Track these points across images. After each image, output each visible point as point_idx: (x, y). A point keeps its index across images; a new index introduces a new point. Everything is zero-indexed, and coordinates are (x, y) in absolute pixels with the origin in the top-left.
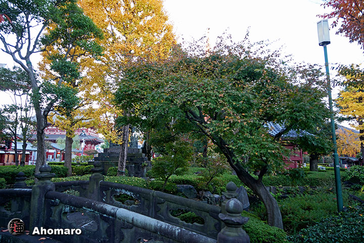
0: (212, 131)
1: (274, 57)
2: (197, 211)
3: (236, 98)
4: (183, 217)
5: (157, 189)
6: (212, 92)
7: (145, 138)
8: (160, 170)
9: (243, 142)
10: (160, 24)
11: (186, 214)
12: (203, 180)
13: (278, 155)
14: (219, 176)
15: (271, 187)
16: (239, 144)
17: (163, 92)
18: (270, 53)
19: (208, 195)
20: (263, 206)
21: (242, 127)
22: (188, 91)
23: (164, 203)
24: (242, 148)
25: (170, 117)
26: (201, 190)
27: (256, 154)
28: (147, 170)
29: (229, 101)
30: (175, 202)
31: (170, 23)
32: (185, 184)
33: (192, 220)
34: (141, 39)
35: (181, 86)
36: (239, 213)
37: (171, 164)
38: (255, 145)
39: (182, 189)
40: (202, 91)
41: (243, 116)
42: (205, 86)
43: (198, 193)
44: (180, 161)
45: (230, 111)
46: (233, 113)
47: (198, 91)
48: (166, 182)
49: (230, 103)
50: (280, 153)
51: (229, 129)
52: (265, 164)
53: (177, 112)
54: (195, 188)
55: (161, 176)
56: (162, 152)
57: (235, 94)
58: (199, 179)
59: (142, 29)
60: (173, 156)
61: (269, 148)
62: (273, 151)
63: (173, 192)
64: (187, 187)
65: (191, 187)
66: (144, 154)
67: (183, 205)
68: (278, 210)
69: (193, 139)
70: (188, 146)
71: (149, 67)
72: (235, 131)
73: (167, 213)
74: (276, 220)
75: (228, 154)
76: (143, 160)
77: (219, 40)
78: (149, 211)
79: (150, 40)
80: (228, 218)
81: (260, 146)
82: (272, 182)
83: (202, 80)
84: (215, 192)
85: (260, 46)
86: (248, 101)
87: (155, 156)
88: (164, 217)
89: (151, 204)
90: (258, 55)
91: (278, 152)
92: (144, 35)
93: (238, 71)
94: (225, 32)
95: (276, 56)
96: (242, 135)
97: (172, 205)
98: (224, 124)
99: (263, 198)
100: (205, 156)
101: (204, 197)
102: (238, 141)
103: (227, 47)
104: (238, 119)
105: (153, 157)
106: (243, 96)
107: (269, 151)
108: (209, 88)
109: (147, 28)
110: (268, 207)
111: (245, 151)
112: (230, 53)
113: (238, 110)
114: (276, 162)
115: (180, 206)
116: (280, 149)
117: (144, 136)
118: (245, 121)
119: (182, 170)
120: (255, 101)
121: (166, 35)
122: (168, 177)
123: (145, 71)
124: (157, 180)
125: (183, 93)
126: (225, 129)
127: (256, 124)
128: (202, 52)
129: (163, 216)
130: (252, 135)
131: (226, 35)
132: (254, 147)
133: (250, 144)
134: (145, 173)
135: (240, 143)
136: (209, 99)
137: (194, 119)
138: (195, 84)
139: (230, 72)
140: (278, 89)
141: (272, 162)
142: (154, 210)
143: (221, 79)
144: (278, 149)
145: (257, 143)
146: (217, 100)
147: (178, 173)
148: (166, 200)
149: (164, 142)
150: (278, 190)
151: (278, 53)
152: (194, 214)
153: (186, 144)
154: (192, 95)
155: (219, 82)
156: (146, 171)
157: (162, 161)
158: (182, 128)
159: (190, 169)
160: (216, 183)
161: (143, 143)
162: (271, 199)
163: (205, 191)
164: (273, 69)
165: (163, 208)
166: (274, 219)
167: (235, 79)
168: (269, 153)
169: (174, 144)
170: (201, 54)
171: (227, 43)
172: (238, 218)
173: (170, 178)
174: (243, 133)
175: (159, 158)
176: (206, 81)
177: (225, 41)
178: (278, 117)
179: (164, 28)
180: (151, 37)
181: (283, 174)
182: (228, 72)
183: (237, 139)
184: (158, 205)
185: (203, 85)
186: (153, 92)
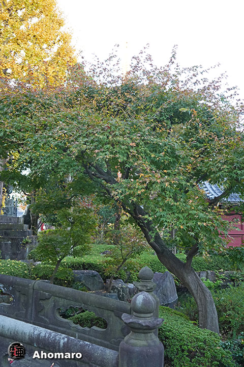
0: (121, 194)
1: (211, 91)
2: (97, 309)
3: (155, 148)
4: (78, 318)
5: (44, 277)
6: (121, 139)
7: (29, 201)
8: (50, 249)
9: (163, 210)
10: (52, 31)
11: (82, 314)
12: (113, 264)
13: (212, 228)
14: (135, 258)
15: (209, 271)
16: (158, 214)
17: (51, 137)
18: (207, 84)
19: (119, 284)
20: (193, 300)
21: (163, 190)
22: (87, 136)
23: (49, 299)
24: (162, 219)
25: (61, 173)
26: (108, 277)
27: (182, 227)
28: (31, 249)
29: (145, 152)
30: (66, 296)
31: (67, 31)
32: (87, 269)
33: (91, 322)
34: (23, 53)
35: (78, 129)
36: (150, 313)
37: (66, 241)
38: (180, 215)
39: (81, 277)
40: (108, 137)
41: (165, 173)
42: (112, 129)
43: (105, 282)
44: (78, 236)
45: (147, 166)
46: (151, 170)
47: (101, 137)
48: (57, 266)
49: (147, 155)
50: (214, 227)
51: (145, 192)
52: (195, 242)
53: (71, 166)
54: (101, 275)
55: (50, 258)
56: (53, 222)
57: (155, 142)
58: (106, 262)
59: (24, 37)
60: (69, 228)
61: (199, 219)
62: (205, 224)
63: (69, 281)
64: (89, 273)
65: (96, 273)
66: (26, 226)
67: (76, 301)
68: (213, 305)
69: (98, 205)
70: (92, 214)
71: (30, 98)
72: (153, 194)
73: (53, 313)
74: (209, 320)
75: (145, 228)
76: (24, 233)
77: (135, 62)
78: (27, 311)
79: (36, 55)
80: (134, 320)
81: (188, 216)
82: (210, 265)
83: (108, 120)
84: (129, 280)
85: (192, 72)
86: (172, 153)
87: (44, 227)
88: (49, 319)
89: (30, 301)
90: (190, 86)
91: (212, 225)
92: (26, 46)
93: (159, 109)
94: (143, 51)
95: (214, 89)
96: (162, 200)
97: (62, 302)
98: (137, 184)
99: (193, 289)
100: (117, 227)
101: (114, 288)
102: (157, 210)
103: (146, 73)
104: (157, 177)
105: (42, 229)
106: (165, 145)
107: (199, 223)
108: (117, 133)
109: (31, 36)
110: (198, 301)
111: (166, 224)
112: (151, 82)
113: (158, 165)
114: (210, 239)
115: (73, 303)
116: (215, 221)
117: (28, 199)
118: (167, 181)
119: (82, 249)
120: (182, 153)
121: (61, 49)
122: (61, 260)
123: (25, 104)
124: (45, 264)
125: (80, 139)
126: (139, 192)
127: (182, 185)
128: (110, 79)
129: (47, 317)
130: (176, 200)
131: (144, 55)
132: (178, 218)
133: (174, 213)
134: (27, 255)
135: (160, 212)
136: (117, 149)
137: (99, 175)
138: (98, 126)
139: (148, 109)
140: (213, 136)
141: (203, 238)
142: (33, 310)
143: (135, 120)
144: (213, 222)
145: (183, 212)
146: (129, 149)
147: (75, 254)
148: (53, 294)
149: (55, 209)
150: (217, 276)
151: (216, 85)
152: (93, 314)
153: (88, 211)
154: (92, 142)
155: (133, 124)
156: (29, 251)
157: (53, 236)
158: (78, 188)
159: (94, 247)
160: (131, 267)
161: (26, 209)
162: (203, 291)
163: (115, 278)
164: (210, 107)
165: (48, 306)
166: (206, 319)
167: (156, 120)
168: (199, 226)
169: (71, 210)
170: (109, 82)
171: (145, 66)
172: (149, 320)
173: (64, 260)
174: (164, 198)
175: (50, 231)
176: (113, 122)
177: (143, 63)
178: (212, 176)
179: (58, 38)
180: (37, 50)
181: (220, 255)
182: (145, 109)
183: (155, 207)
184: (41, 302)
185: (110, 128)
186: (37, 136)
